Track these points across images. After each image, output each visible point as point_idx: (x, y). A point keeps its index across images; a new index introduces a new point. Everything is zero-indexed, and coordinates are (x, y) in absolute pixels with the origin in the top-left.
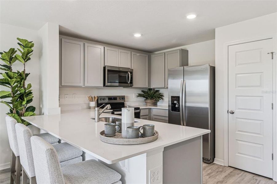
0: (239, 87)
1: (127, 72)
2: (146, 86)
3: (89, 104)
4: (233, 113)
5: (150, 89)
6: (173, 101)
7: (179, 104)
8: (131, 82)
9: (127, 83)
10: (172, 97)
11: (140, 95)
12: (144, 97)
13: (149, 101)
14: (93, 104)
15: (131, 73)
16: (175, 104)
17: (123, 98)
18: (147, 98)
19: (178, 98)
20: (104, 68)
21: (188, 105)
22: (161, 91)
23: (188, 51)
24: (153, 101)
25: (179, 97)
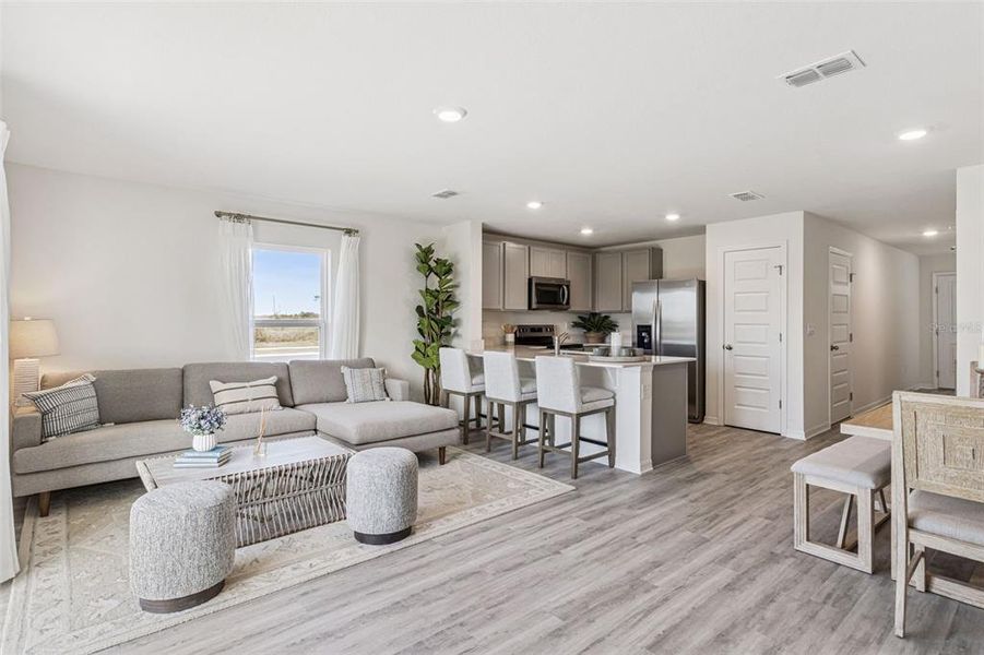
0: (739, 311)
1: (560, 286)
2: (589, 308)
3: (505, 337)
4: (730, 349)
5: (594, 315)
6: (639, 332)
7: (650, 337)
8: (568, 303)
9: (561, 304)
10: (638, 326)
11: (576, 325)
12: (584, 327)
13: (592, 334)
14: (511, 338)
15: (568, 287)
16: (644, 338)
17: (552, 328)
18: (589, 330)
19: (648, 329)
20: (530, 280)
21: (664, 342)
22: (613, 317)
23: (662, 250)
24: (600, 334)
25: (650, 327)
